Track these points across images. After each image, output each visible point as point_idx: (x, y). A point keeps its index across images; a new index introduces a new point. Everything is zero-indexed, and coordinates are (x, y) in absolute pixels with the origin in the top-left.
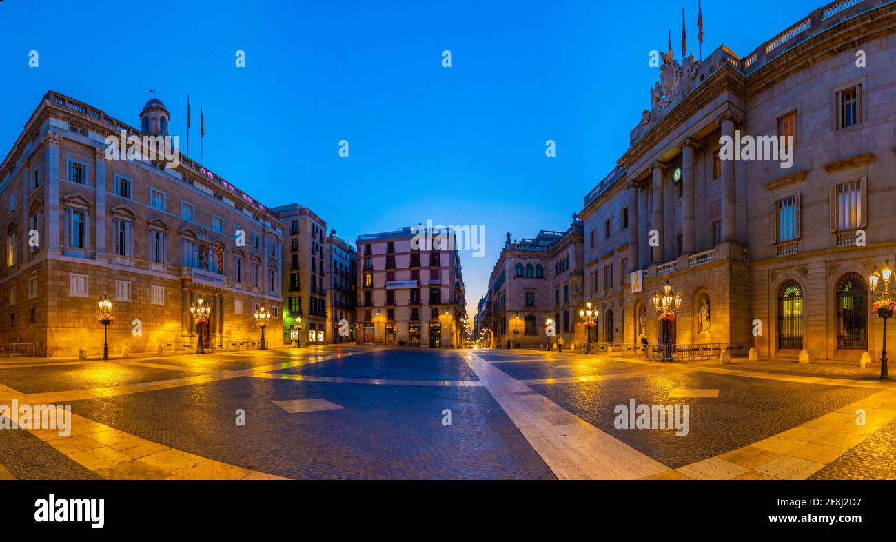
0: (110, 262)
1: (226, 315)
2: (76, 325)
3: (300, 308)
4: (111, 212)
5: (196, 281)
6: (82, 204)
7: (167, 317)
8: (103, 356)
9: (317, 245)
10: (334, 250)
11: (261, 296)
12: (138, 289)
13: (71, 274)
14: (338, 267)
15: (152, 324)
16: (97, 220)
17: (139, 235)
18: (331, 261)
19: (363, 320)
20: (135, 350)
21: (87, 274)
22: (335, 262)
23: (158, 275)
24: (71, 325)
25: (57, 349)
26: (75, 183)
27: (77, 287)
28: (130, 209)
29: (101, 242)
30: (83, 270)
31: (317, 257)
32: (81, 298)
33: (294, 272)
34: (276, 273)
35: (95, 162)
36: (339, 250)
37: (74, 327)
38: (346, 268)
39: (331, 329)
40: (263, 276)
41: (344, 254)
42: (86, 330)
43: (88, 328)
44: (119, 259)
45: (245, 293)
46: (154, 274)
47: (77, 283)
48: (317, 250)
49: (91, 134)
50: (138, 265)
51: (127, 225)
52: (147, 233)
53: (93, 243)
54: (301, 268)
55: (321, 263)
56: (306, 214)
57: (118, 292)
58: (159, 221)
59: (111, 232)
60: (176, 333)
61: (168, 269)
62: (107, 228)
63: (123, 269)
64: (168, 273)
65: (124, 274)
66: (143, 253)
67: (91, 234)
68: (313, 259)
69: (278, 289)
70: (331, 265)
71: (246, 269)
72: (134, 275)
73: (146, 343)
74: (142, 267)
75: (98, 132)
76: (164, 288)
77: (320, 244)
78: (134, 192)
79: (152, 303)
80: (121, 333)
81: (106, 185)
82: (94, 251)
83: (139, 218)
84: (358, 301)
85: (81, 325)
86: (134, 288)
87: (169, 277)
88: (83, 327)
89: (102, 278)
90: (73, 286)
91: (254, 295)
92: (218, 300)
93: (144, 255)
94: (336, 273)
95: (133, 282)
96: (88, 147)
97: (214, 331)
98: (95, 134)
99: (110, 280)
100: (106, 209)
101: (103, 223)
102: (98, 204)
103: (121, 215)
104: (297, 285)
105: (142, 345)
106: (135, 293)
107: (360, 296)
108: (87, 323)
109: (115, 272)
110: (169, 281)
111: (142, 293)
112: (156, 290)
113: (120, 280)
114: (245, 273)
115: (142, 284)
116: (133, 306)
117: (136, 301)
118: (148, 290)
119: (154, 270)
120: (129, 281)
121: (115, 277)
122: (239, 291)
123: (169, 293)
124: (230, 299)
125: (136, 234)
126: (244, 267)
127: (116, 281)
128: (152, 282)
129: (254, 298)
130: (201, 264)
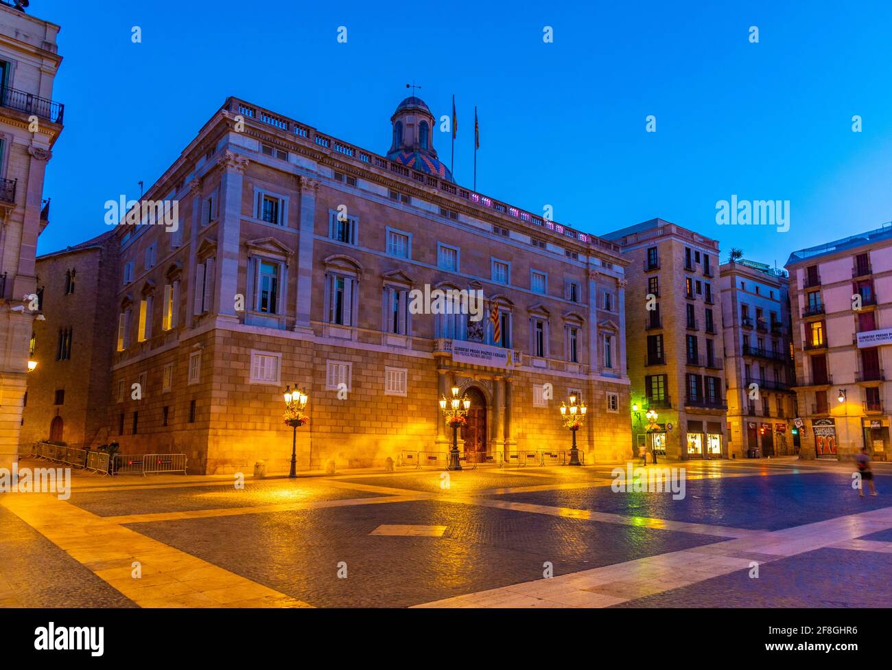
0: (318, 333)
1: (516, 409)
2: (259, 426)
3: (666, 394)
4: (321, 263)
5: (459, 359)
6: (275, 253)
7: (412, 414)
8: (288, 474)
9: (698, 283)
10: (739, 286)
11: (585, 378)
12: (364, 373)
13: (253, 351)
14: (752, 313)
15: (386, 425)
16: (299, 276)
17: (367, 296)
18: (734, 308)
19: (810, 413)
20: (355, 464)
21: (280, 351)
22: (744, 307)
23: (397, 351)
24: (251, 426)
25: (224, 462)
26: (268, 224)
27: (262, 370)
28: (353, 260)
29: (304, 304)
30: (272, 345)
31: (699, 303)
32: (268, 386)
33: (654, 333)
34: (613, 339)
35: (300, 194)
36: (750, 285)
37: (255, 429)
38: (773, 315)
39: (740, 431)
40: (587, 344)
41: (765, 290)
42: (274, 433)
43: (278, 430)
44: (333, 330)
45: (553, 373)
46: (390, 350)
47: (263, 364)
48: (699, 291)
49: (294, 158)
50: (363, 339)
51: (347, 282)
52: (380, 292)
53: (292, 307)
54: (664, 327)
55: (709, 313)
56: (671, 234)
57: (331, 377)
58: (400, 273)
59: (322, 292)
60: (427, 438)
61: (414, 342)
62: (314, 285)
63: (339, 343)
64: (413, 349)
65: (339, 351)
66: (372, 321)
67: (289, 294)
68: (690, 309)
69: (619, 364)
70: (734, 313)
71: (556, 335)
72: (358, 352)
73: (374, 453)
74: (371, 340)
75: (304, 154)
76: (406, 370)
77: (704, 280)
78: (359, 235)
79: (386, 394)
80: (332, 438)
81: (316, 226)
82: (292, 319)
83: (367, 271)
84: (798, 375)
85: (267, 425)
86: (357, 371)
87: (415, 354)
88: (270, 429)
89: (304, 358)
90: (256, 369)
91: (570, 376)
92: (501, 386)
93: (374, 323)
94: (747, 326)
95: (355, 363)
96: (289, 174)
97: (494, 435)
98: (300, 157)
99: (317, 360)
100: (314, 259)
101: (309, 280)
102: (302, 253)
103: (339, 268)
104: (659, 355)
105: (367, 456)
106: (358, 379)
107: (801, 365)
108: (277, 423)
109: (325, 349)
110: (415, 360)
111: (369, 379)
112: (394, 374)
113: (333, 360)
114: (551, 342)
115: (370, 366)
116: (354, 399)
117: (359, 391)
118: (380, 373)
119: (391, 346)
120: (348, 361)
121: (326, 355)
122: (540, 371)
123: (415, 378)
124: (523, 385)
125: (362, 294)
126: (551, 333)
127: (328, 361)
128: (386, 362)
129: (570, 380)
130: (470, 333)
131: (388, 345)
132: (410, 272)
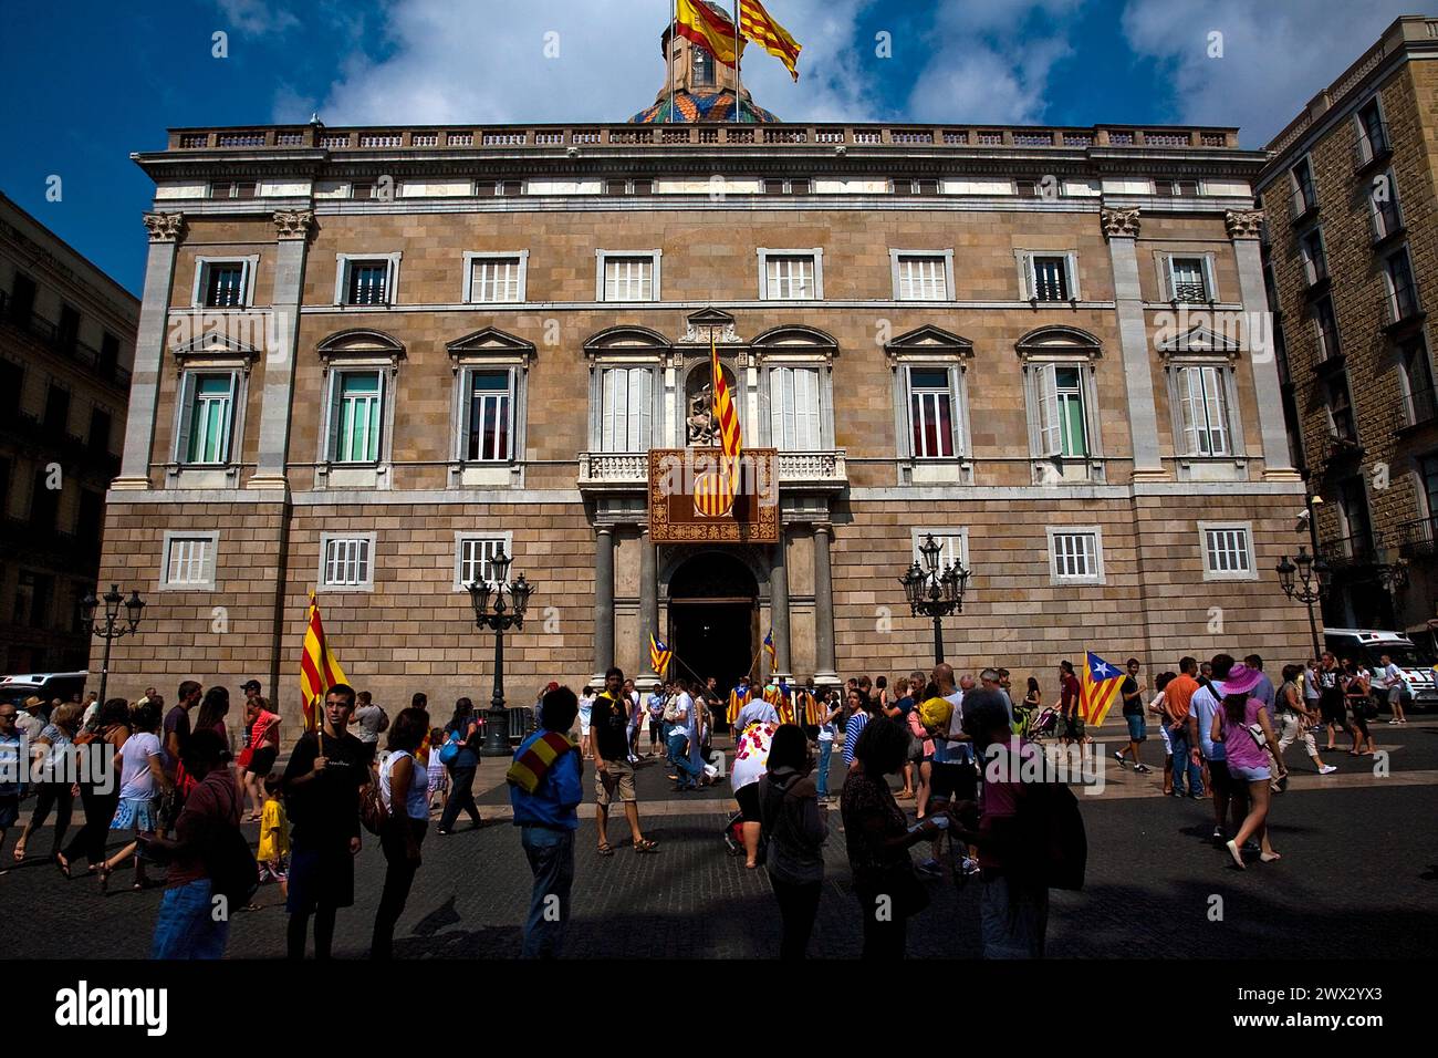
6: (223, 356)
11: (1114, 493)
12: (403, 549)
13: (168, 534)
15: (454, 654)
16: (267, 388)
17: (416, 395)
21: (216, 528)
23: (483, 497)
27: (184, 565)
29: (274, 435)
30: (202, 519)
32: (192, 592)
35: (278, 244)
44: (338, 474)
46: (469, 497)
47: (186, 554)
49: (267, 187)
50: (406, 482)
53: (254, 444)
57: (328, 566)
59: (315, 407)
61: (532, 472)
62: (297, 397)
63: (350, 498)
64: (527, 487)
65: (349, 513)
66: (425, 444)
67: (249, 423)
71: (993, 393)
72: (391, 509)
74: (422, 482)
76: (507, 534)
79: (456, 589)
81: (308, 291)
82: (251, 465)
83: (416, 347)
86: (386, 547)
87: (532, 496)
89: (263, 534)
90: (174, 564)
91: (1054, 493)
93: (430, 448)
95: (382, 532)
98: (279, 183)
99: (300, 536)
100: (302, 349)
101: (283, 388)
103: (351, 354)
106: (390, 564)
109: (317, 511)
110: (532, 510)
111: (416, 562)
112: (478, 547)
113: (335, 530)
114: (975, 417)
115: (416, 535)
116: (379, 604)
117: (392, 587)
118: (444, 548)
119: (470, 488)
120: (369, 530)
121: (318, 524)
122: (936, 494)
123: (532, 549)
124: (877, 533)
125: (405, 394)
126: (972, 393)
127: (324, 536)
128: (457, 522)
129: (1052, 505)
130: (698, 430)
131: (462, 488)
132: (522, 328)
